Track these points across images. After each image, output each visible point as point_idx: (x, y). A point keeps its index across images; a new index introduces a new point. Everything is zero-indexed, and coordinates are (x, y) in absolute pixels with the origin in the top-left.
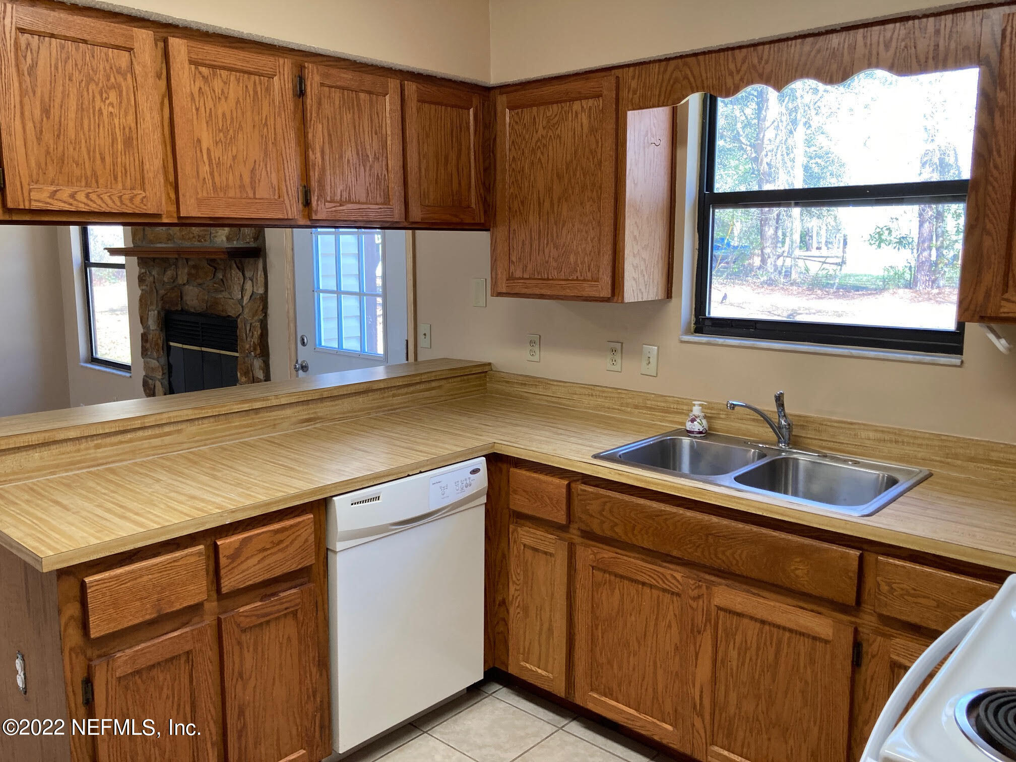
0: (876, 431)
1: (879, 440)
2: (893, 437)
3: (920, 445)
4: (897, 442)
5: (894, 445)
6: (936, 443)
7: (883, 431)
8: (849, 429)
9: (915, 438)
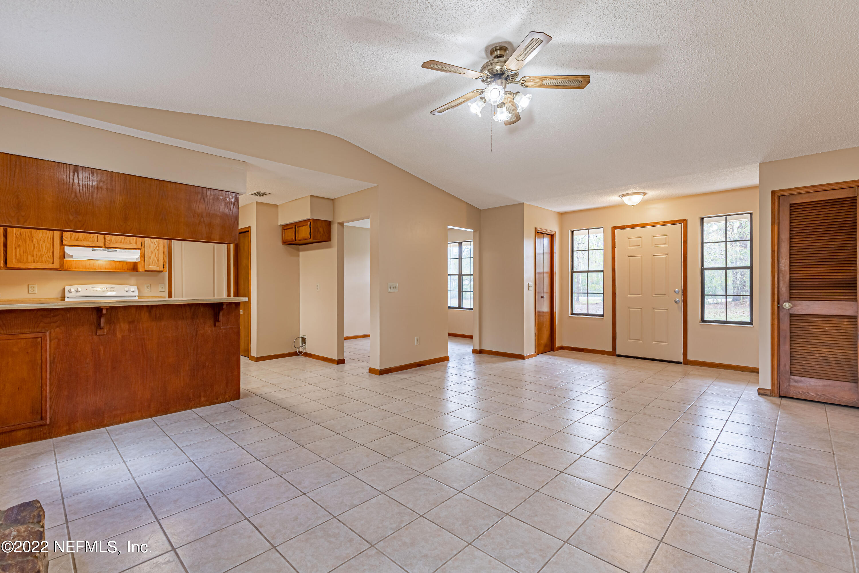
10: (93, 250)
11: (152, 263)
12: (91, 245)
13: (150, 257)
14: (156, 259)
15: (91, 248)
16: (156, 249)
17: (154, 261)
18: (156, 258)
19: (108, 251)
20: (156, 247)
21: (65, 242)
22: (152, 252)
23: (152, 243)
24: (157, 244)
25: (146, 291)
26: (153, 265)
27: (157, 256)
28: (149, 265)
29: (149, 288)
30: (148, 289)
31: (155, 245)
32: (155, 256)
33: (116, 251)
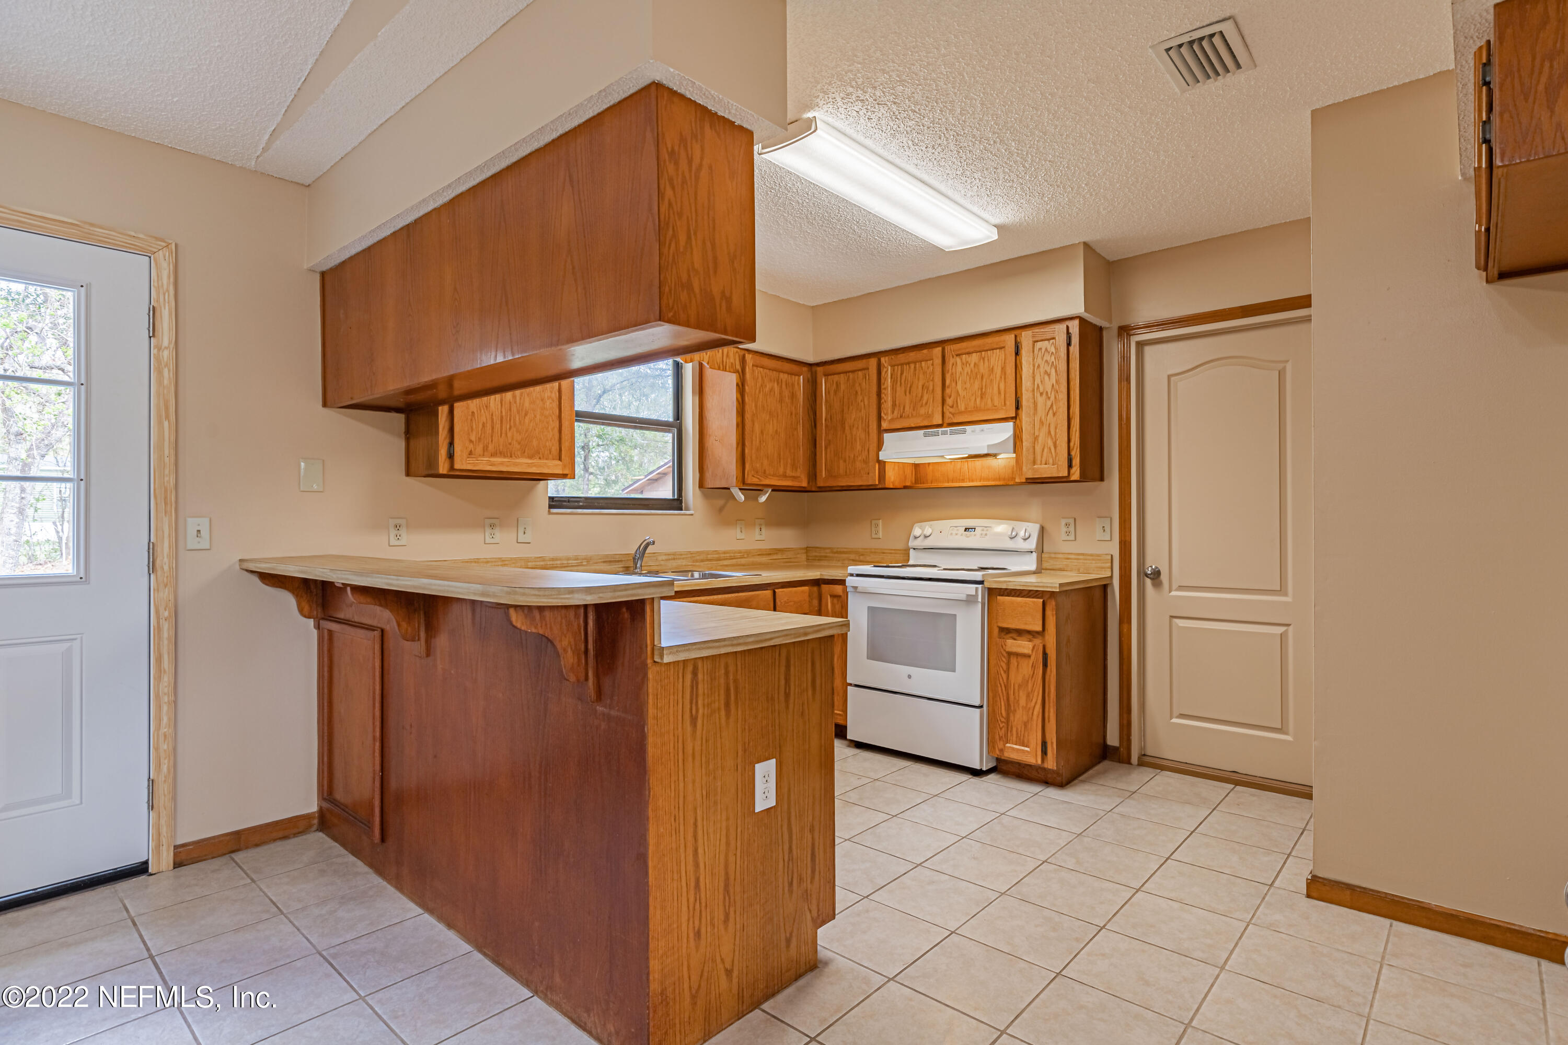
0: (665, 555)
1: (667, 560)
2: (673, 557)
3: (683, 558)
4: (674, 559)
5: (673, 561)
6: (689, 556)
7: (669, 554)
8: (654, 556)
9: (681, 555)
10: (925, 435)
11: (1042, 455)
12: (921, 425)
13: (1036, 438)
14: (1050, 443)
15: (922, 432)
16: (1051, 412)
17: (1046, 450)
18: (1052, 439)
19: (952, 433)
20: (1052, 405)
21: (885, 425)
22: (1042, 423)
23: (1041, 394)
24: (1052, 398)
25: (1064, 537)
26: (1044, 462)
27: (1053, 433)
28: (1034, 463)
29: (1072, 528)
30: (1068, 533)
31: (1049, 398)
32: (1049, 432)
33: (964, 432)
